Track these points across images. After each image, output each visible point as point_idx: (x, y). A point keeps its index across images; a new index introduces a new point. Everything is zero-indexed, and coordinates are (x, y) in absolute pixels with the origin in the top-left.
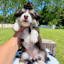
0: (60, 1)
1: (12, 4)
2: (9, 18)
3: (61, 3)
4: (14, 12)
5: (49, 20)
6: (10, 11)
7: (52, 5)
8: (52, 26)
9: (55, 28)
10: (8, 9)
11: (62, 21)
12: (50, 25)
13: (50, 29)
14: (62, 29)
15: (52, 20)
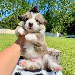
0: (66, 5)
1: (8, 4)
2: (4, 22)
3: (67, 8)
4: (10, 14)
5: (52, 27)
6: (5, 13)
7: (56, 9)
9: (59, 37)
10: (4, 10)
11: (67, 29)
12: (54, 33)
13: (53, 37)
14: (66, 37)
15: (56, 27)
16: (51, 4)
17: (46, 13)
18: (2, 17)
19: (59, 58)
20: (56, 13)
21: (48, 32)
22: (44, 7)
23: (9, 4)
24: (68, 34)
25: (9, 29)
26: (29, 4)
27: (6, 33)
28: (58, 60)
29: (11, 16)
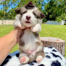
2: (11, 13)
4: (16, 6)
8: (61, 22)
9: (64, 24)
12: (59, 21)
13: (58, 25)
15: (60, 15)
18: (9, 9)
19: (63, 49)
20: (59, 2)
21: (53, 20)
28: (63, 50)
29: (17, 8)
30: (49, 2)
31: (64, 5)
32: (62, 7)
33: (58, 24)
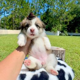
0: (65, 4)
1: (6, 4)
3: (65, 7)
4: (9, 14)
5: (52, 25)
7: (55, 8)
8: (57, 32)
9: (60, 35)
11: (67, 27)
12: (54, 31)
14: (67, 35)
15: (56, 26)
16: (50, 4)
17: (46, 12)
20: (55, 12)
21: (49, 31)
22: (43, 6)
23: (8, 4)
24: (68, 32)
25: (8, 29)
26: (29, 3)
27: (6, 34)
28: (63, 58)
29: (10, 16)
30: (45, 12)
31: (59, 16)
32: (58, 17)
33: (54, 35)
